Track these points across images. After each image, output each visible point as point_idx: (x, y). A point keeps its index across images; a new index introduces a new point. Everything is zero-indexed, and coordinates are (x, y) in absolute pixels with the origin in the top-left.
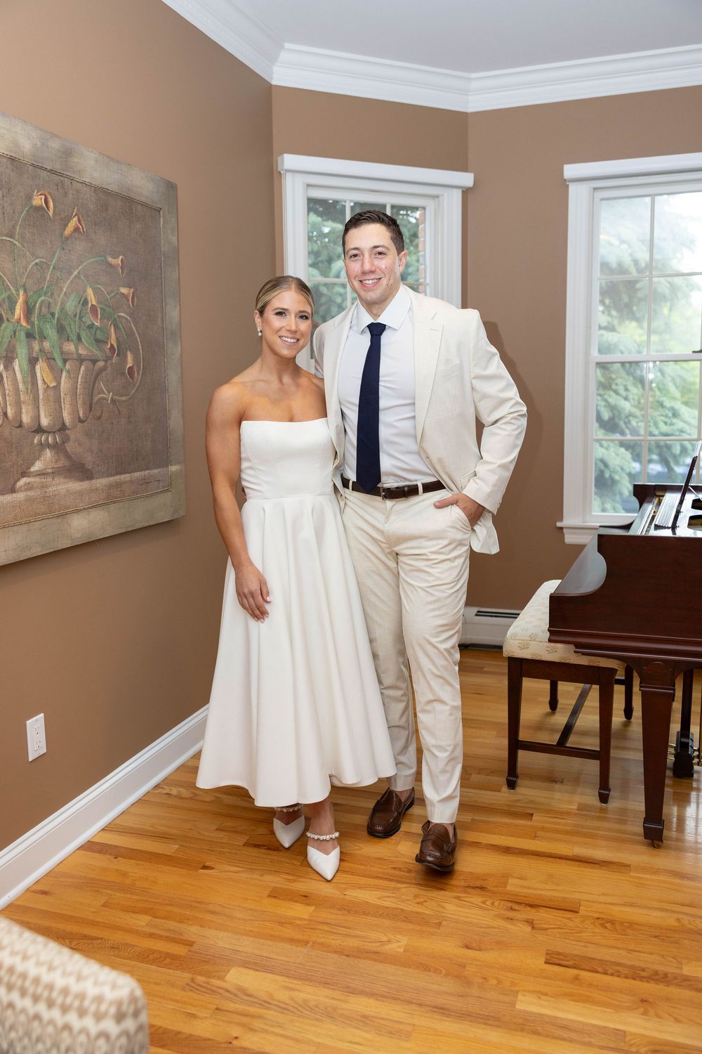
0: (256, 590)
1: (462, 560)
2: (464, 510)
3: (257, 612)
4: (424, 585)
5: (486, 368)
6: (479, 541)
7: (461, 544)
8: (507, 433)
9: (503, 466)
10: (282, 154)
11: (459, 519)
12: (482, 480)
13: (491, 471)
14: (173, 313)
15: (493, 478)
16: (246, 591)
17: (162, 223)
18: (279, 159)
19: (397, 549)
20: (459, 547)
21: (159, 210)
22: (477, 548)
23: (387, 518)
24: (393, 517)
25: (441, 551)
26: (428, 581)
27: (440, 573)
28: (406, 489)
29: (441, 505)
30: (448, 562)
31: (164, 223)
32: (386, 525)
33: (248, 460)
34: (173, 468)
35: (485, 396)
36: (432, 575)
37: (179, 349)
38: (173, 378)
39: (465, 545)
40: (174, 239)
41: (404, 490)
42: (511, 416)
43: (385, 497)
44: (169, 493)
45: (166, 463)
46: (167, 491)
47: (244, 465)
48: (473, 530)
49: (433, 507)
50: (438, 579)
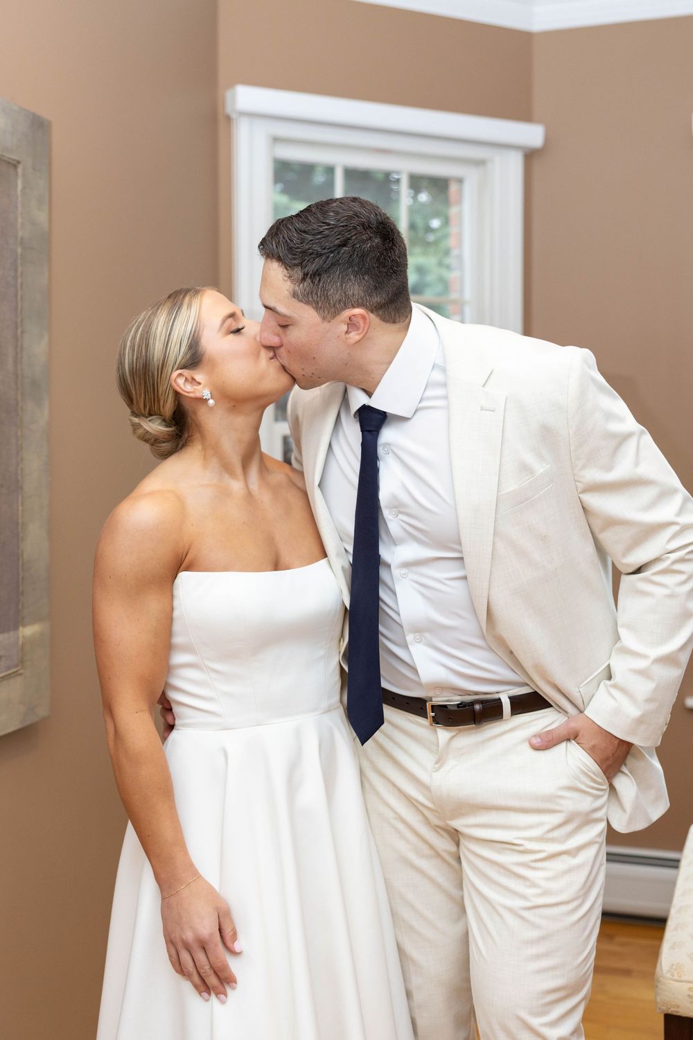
0: (211, 935)
1: (590, 853)
2: (592, 751)
3: (213, 980)
4: (518, 903)
5: (609, 468)
6: (624, 810)
7: (587, 820)
8: (666, 591)
9: (668, 660)
10: (232, 84)
11: (584, 773)
12: (623, 690)
13: (643, 673)
14: (37, 347)
15: (643, 688)
16: (189, 936)
17: (20, 187)
18: (228, 94)
19: (456, 824)
20: (586, 828)
21: (15, 165)
22: (621, 826)
23: (440, 762)
24: (451, 763)
25: (550, 835)
26: (523, 897)
27: (548, 879)
28: (477, 707)
29: (546, 743)
30: (564, 857)
31: (24, 188)
32: (436, 776)
33: (188, 649)
34: (28, 631)
35: (612, 522)
36: (534, 885)
37: (46, 412)
38: (33, 465)
39: (598, 820)
40: (42, 217)
41: (474, 710)
42: (673, 556)
43: (436, 721)
44: (19, 679)
45: (16, 622)
46: (16, 674)
47: (178, 658)
48: (612, 788)
49: (526, 746)
50: (546, 893)
